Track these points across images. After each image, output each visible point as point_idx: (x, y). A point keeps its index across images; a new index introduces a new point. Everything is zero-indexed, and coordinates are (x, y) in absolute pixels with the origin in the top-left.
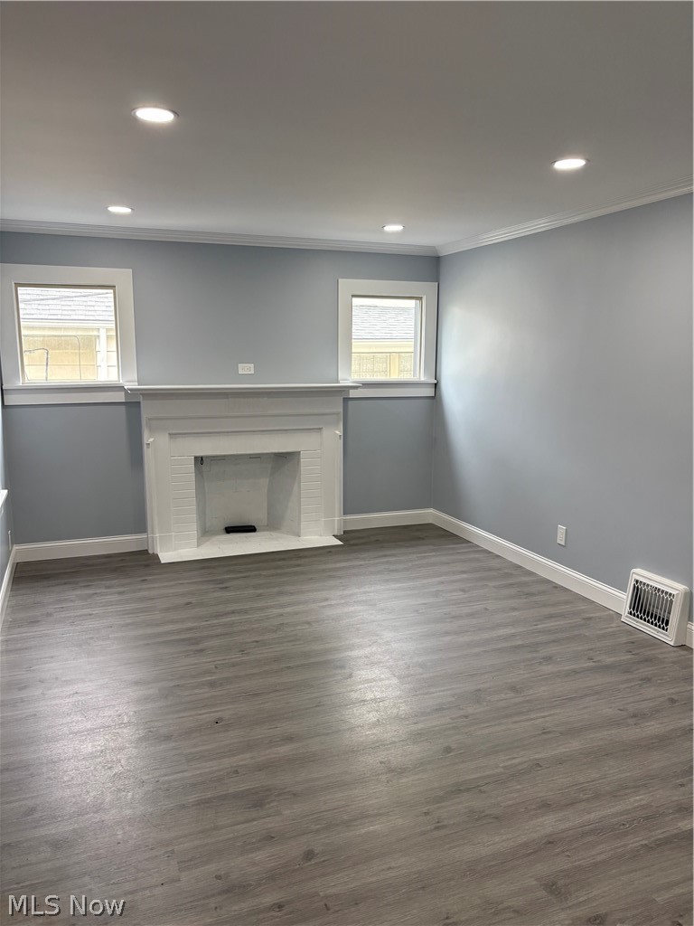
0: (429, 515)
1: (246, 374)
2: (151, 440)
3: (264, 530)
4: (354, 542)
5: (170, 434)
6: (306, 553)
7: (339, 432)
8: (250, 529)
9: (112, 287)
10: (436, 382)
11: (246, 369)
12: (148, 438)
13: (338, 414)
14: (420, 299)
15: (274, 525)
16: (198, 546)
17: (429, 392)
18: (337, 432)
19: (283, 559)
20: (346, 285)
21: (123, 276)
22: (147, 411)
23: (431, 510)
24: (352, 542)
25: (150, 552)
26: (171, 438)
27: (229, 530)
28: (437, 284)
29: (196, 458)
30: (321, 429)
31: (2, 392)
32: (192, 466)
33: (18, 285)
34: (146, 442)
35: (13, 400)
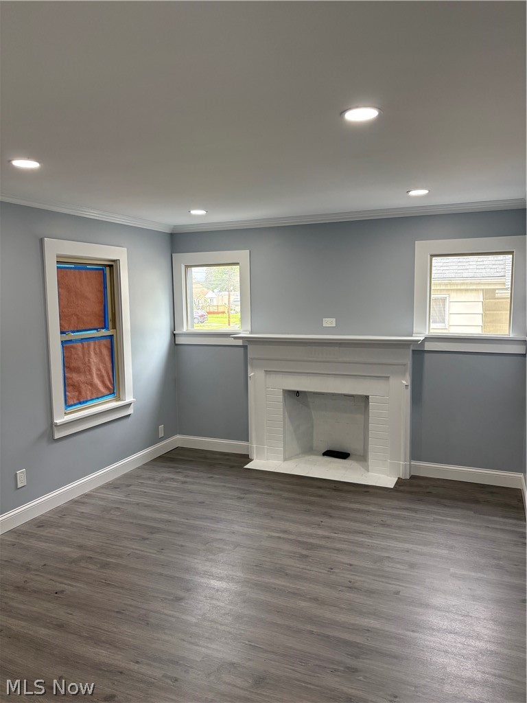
1: (329, 328)
2: (253, 374)
4: (406, 488)
5: (266, 371)
7: (406, 381)
9: (237, 264)
10: (526, 339)
11: (329, 322)
12: (251, 374)
13: (406, 365)
14: (512, 253)
16: (285, 460)
17: (521, 349)
18: (404, 382)
21: (243, 255)
22: (252, 352)
23: (521, 476)
24: (402, 488)
25: (249, 457)
26: (266, 374)
29: (283, 390)
30: (388, 377)
31: (174, 335)
32: (280, 397)
33: (187, 267)
34: (249, 376)
35: (180, 340)
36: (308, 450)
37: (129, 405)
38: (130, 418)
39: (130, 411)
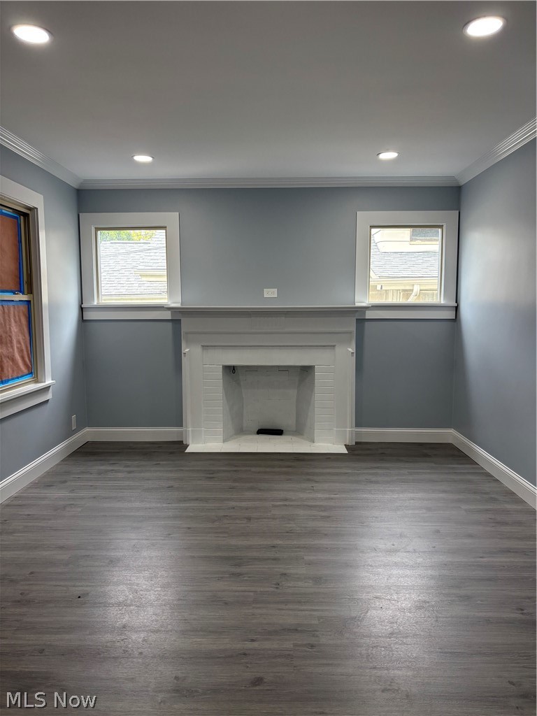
0: (449, 435)
1: (271, 298)
2: (187, 350)
3: (289, 435)
4: (360, 452)
5: (203, 346)
6: (306, 457)
7: (352, 349)
8: (278, 432)
9: (164, 227)
10: (456, 305)
11: (271, 293)
12: (185, 350)
13: (351, 333)
14: (441, 227)
15: (300, 430)
16: (224, 442)
17: (450, 315)
18: (350, 350)
19: (282, 460)
20: (363, 217)
21: (172, 218)
22: (186, 325)
23: (452, 431)
24: (356, 452)
25: (184, 443)
26: (203, 349)
27: (262, 432)
28: (458, 212)
29: (223, 366)
30: (334, 346)
31: (82, 309)
32: (220, 373)
33: (97, 229)
34: (183, 352)
35: (89, 316)
36: (240, 431)
37: (47, 389)
38: (49, 405)
39: (49, 396)
